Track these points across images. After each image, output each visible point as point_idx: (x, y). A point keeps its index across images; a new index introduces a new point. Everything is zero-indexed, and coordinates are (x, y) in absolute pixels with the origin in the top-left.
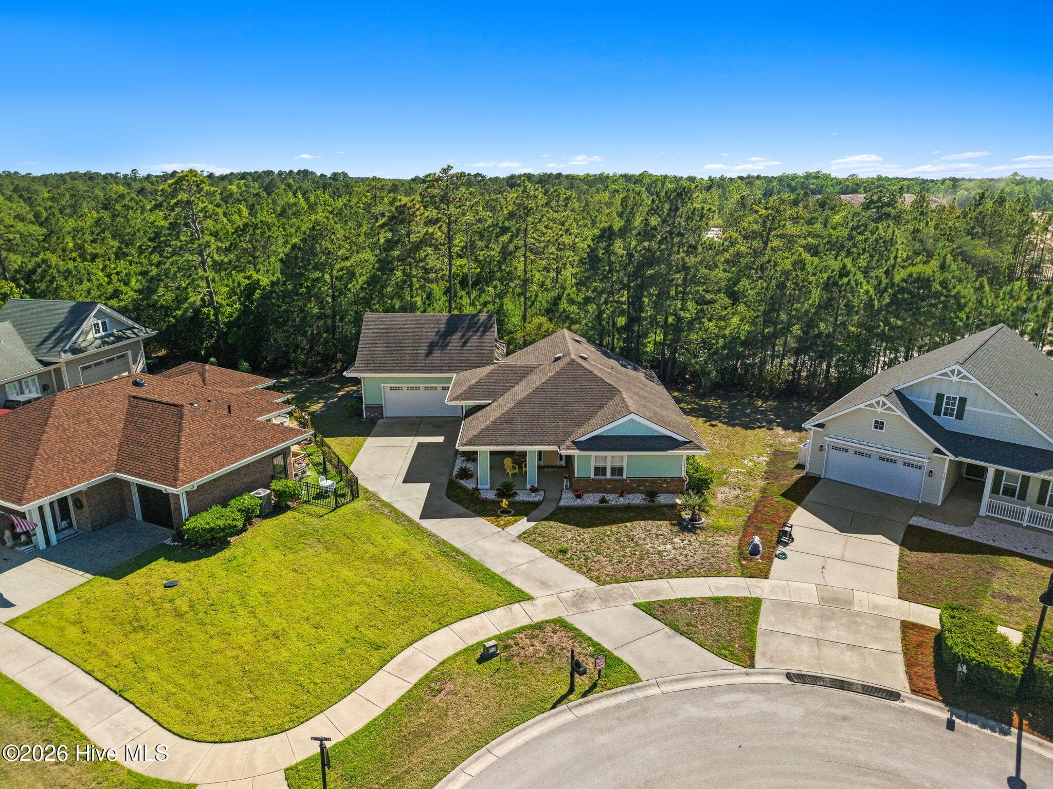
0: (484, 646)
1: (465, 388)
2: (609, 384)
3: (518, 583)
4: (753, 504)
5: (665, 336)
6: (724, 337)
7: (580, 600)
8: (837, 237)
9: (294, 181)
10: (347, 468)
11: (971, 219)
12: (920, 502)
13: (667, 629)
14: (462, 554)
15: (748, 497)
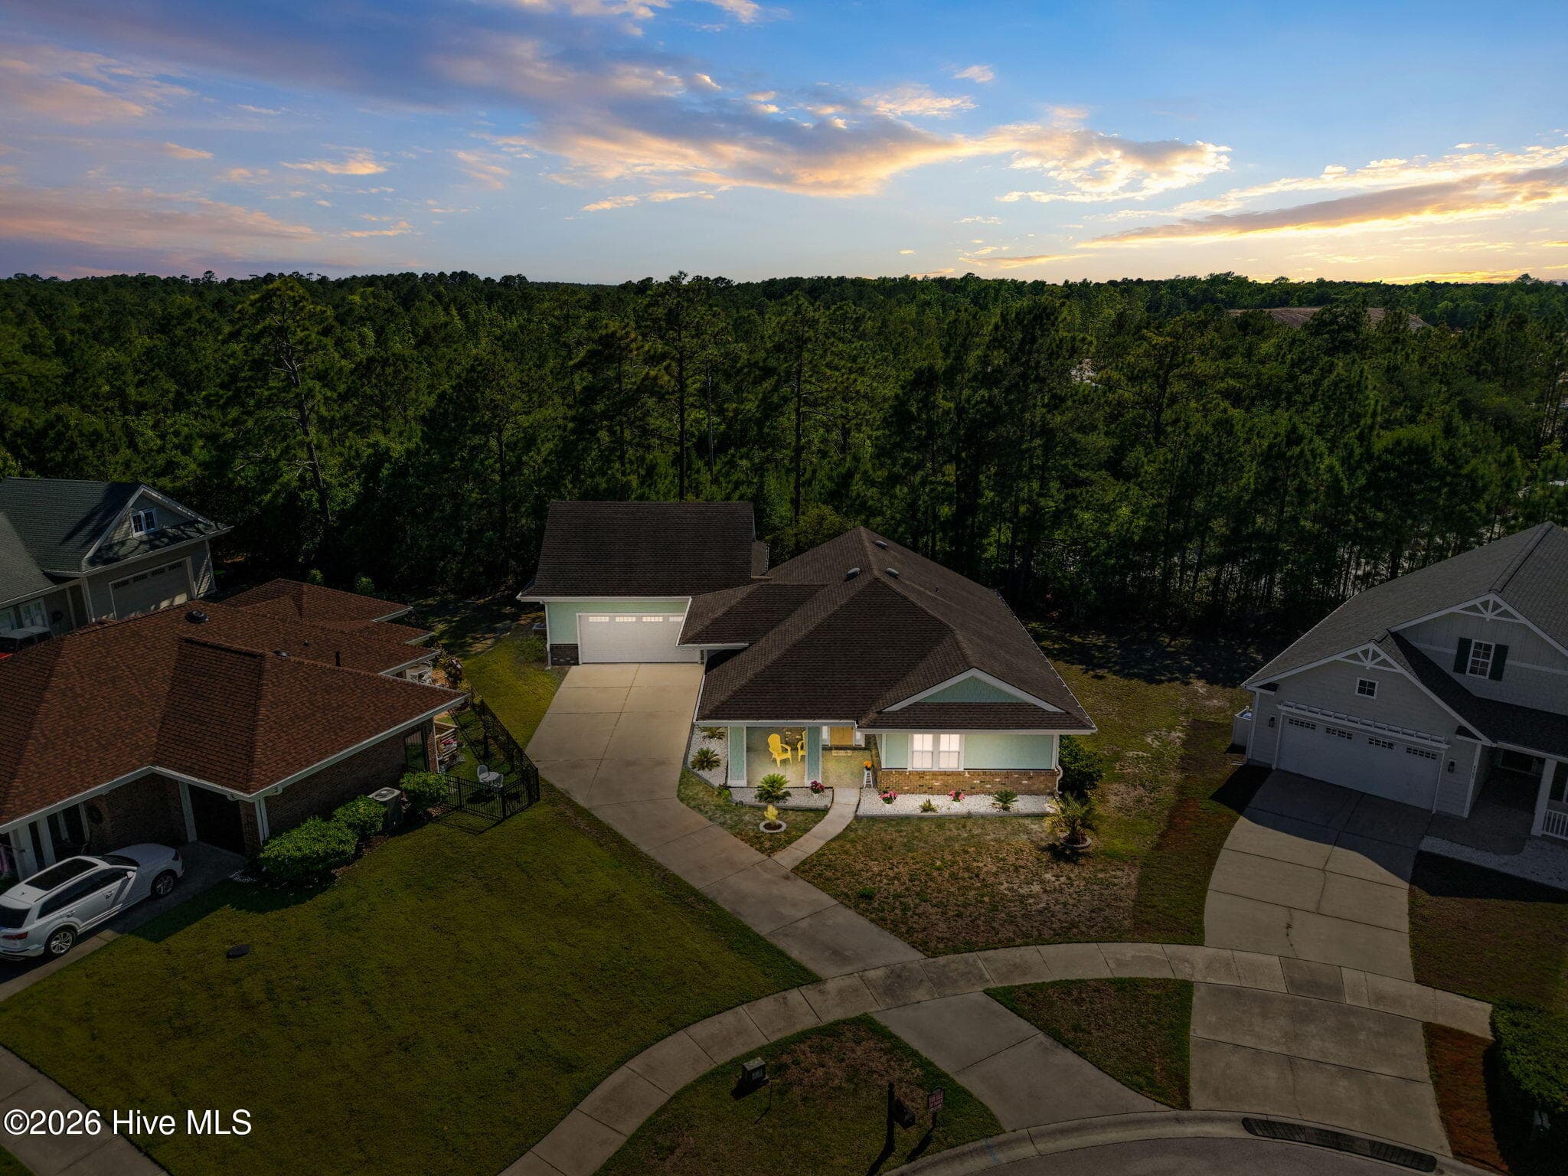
0: (744, 1067)
1: (707, 622)
2: (934, 618)
3: (795, 952)
4: (1166, 812)
5: (1015, 534)
6: (1107, 536)
7: (897, 984)
8: (1270, 378)
9: (446, 289)
10: (521, 751)
11: (1474, 350)
12: (1434, 812)
13: (1041, 1036)
14: (706, 901)
15: (1157, 801)
